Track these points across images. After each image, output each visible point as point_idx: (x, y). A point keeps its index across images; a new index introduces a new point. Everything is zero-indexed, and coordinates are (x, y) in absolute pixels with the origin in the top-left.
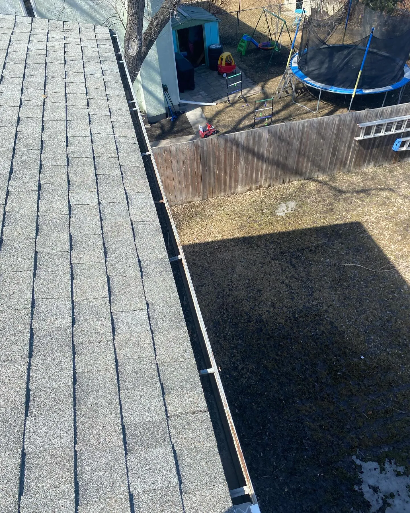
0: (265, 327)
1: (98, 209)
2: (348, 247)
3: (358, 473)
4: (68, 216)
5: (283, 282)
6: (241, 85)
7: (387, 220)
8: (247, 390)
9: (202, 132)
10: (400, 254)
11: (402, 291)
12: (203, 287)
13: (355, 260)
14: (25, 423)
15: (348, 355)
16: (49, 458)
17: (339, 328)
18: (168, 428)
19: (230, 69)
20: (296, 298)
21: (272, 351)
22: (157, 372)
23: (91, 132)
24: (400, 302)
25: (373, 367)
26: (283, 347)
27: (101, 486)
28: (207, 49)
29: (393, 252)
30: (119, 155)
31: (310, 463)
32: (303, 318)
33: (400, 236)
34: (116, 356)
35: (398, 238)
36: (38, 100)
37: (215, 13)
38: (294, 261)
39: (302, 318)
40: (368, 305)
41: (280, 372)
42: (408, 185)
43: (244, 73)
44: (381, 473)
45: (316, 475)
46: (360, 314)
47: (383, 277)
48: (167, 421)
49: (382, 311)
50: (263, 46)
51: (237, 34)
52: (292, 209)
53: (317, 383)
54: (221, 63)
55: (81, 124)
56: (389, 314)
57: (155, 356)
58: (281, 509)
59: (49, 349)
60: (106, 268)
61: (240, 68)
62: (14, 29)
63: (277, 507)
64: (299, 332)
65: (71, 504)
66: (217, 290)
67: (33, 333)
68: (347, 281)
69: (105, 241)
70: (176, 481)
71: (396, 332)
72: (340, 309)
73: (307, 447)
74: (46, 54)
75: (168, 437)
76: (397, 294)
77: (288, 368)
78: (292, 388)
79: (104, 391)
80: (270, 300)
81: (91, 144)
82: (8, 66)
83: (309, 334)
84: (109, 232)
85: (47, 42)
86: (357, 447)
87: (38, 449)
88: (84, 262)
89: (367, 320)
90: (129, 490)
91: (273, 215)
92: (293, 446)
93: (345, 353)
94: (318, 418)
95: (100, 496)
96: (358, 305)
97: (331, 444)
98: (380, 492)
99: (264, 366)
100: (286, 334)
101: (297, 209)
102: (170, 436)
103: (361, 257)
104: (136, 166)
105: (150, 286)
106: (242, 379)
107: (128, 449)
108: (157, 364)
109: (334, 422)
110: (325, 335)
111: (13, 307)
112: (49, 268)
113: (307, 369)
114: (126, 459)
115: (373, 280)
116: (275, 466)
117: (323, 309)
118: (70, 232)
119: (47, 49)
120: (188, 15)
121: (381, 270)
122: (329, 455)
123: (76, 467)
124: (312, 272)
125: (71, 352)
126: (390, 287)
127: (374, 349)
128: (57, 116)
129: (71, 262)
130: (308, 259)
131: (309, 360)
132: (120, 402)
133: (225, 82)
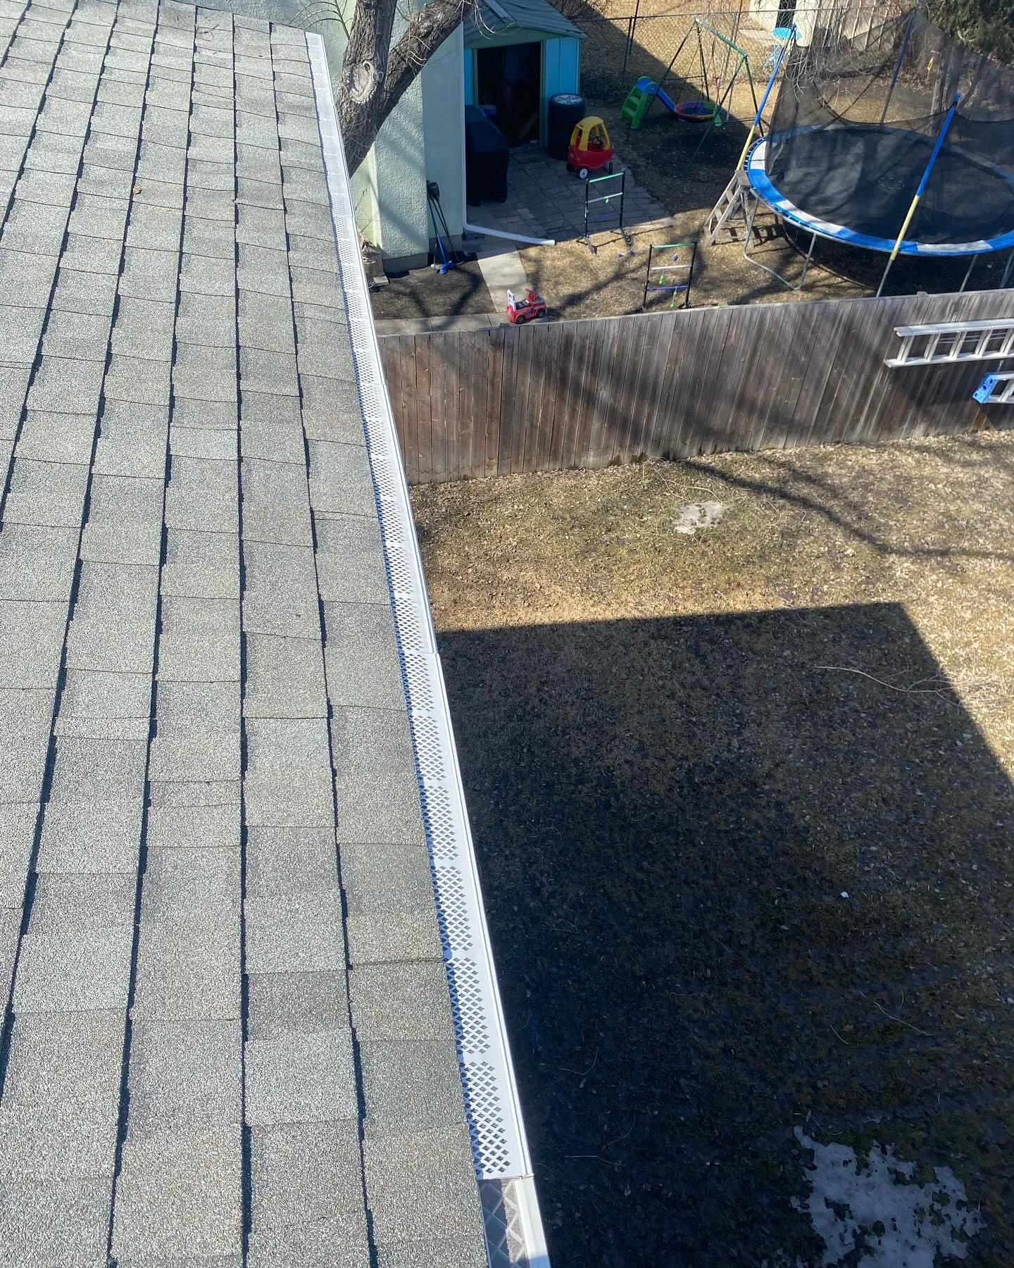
0: (617, 799)
1: (236, 472)
2: (839, 626)
3: (804, 1168)
4: (162, 482)
5: (672, 696)
6: (622, 202)
7: (941, 570)
8: (559, 948)
9: (514, 308)
10: (963, 654)
11: (959, 743)
12: (478, 690)
13: (853, 659)
14: (19, 949)
15: (812, 886)
16: (66, 1030)
17: (796, 818)
18: (348, 992)
19: (598, 159)
20: (700, 736)
21: (628, 857)
22: (335, 862)
23: (237, 285)
24: (950, 770)
25: (867, 921)
26: (657, 852)
27: (181, 1102)
28: (547, 101)
29: (948, 647)
30: (299, 348)
31: (692, 1134)
32: (713, 786)
33: (969, 612)
34: (243, 819)
35: (963, 614)
36: (116, 194)
37: (574, 17)
38: (705, 647)
39: (709, 786)
40: (871, 770)
41: (641, 910)
42: (1002, 488)
43: (632, 171)
44: (858, 1173)
45: (702, 1164)
46: (851, 792)
47: (916, 707)
48: (347, 976)
49: (904, 787)
50: (687, 110)
51: (624, 72)
52: (714, 519)
53: (730, 946)
54: (578, 141)
55: (214, 264)
56: (921, 796)
57: (335, 827)
58: (610, 1236)
59: (88, 788)
60: (241, 613)
61: (623, 160)
62: (73, 13)
63: (601, 1232)
64: (698, 818)
65: (109, 1136)
66: (510, 699)
67: (56, 747)
68: (828, 709)
69: (245, 550)
70: (353, 1109)
71: (933, 840)
72: (804, 773)
73: (688, 1096)
74: (147, 85)
75: (344, 1012)
76: (945, 751)
77: (664, 902)
78: (666, 953)
79: (207, 895)
80: (637, 736)
81: (234, 315)
82: (52, 104)
83: (722, 827)
84: (255, 529)
85: (152, 54)
86: (808, 1107)
87: (45, 1007)
88: (191, 595)
89: (865, 806)
90: (244, 1119)
91: (664, 531)
92: (654, 1090)
93: (805, 879)
94: (722, 1030)
95: (176, 1125)
96: (847, 768)
97: (746, 1094)
98: (852, 1218)
99: (605, 894)
100: (666, 821)
101: (726, 522)
102: (349, 1009)
103: (869, 652)
104: (337, 377)
105: (341, 664)
106: (550, 919)
107: (249, 1028)
108: (338, 846)
109: (759, 1041)
110: (759, 832)
111: (13, 681)
112: (106, 600)
113: (707, 910)
114: (244, 1049)
115: (891, 710)
116: (606, 1133)
117: (762, 770)
118: (164, 521)
119: (149, 73)
120: (506, 15)
121: (914, 688)
122: (739, 1119)
123: (126, 1056)
124: (745, 678)
125: (140, 799)
126: (929, 732)
127: (875, 877)
128: (159, 239)
129: (159, 592)
130: (739, 646)
131: (716, 888)
132: (243, 921)
133: (582, 192)
